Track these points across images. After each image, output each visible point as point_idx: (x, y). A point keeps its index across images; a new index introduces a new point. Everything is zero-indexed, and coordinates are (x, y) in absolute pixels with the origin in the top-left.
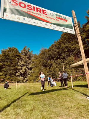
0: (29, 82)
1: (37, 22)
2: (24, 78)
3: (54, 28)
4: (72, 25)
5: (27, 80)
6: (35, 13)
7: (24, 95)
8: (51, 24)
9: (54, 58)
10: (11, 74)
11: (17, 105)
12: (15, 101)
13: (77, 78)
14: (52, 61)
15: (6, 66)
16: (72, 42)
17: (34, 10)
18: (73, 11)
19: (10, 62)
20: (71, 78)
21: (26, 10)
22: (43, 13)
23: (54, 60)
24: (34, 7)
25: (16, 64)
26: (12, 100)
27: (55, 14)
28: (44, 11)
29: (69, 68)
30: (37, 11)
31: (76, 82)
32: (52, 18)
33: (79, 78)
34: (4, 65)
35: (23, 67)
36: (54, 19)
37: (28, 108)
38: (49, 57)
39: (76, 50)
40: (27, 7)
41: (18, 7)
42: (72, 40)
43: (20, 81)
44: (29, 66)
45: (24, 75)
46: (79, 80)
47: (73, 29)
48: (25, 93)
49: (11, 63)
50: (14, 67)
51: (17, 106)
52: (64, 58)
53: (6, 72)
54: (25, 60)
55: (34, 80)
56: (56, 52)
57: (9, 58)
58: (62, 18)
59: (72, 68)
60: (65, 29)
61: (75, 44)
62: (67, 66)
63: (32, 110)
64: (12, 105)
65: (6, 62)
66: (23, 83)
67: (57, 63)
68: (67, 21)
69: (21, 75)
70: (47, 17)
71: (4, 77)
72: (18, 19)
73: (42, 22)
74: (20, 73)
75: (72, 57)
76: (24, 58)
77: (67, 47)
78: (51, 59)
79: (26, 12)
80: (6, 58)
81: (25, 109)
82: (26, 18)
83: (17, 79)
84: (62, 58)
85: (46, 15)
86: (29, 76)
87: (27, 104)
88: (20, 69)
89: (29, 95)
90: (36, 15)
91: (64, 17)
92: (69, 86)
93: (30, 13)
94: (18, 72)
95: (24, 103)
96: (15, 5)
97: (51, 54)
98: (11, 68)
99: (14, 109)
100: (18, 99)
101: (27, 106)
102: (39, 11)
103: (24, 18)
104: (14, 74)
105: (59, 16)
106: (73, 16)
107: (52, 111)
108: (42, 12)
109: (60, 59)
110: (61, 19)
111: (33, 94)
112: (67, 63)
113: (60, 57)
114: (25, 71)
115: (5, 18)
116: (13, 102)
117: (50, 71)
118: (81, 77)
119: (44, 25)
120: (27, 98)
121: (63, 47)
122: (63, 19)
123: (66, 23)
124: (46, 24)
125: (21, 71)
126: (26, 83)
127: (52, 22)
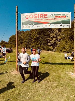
1: (39, 26)
2: (54, 48)
4: (69, 19)
5: (56, 50)
8: (49, 24)
10: (44, 44)
21: (33, 19)
24: (38, 15)
25: (48, 36)
35: (53, 39)
36: (53, 19)
45: (54, 45)
55: (61, 50)
57: (43, 31)
60: (61, 25)
65: (41, 34)
74: (51, 43)
83: (48, 48)
86: (57, 46)
90: (39, 21)
93: (36, 21)
94: (49, 43)
98: (45, 39)
105: (58, 14)
114: (55, 42)
115: (23, 28)
119: (45, 27)
122: (61, 17)
127: (51, 22)
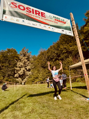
0: (27, 84)
1: (36, 24)
2: (23, 80)
3: (53, 30)
4: (70, 27)
5: (26, 82)
6: (34, 16)
7: (22, 97)
8: (49, 26)
9: (53, 59)
10: (9, 76)
11: (15, 107)
12: (13, 103)
13: (76, 79)
14: (51, 62)
15: (4, 68)
16: (70, 44)
17: (33, 13)
18: (72, 14)
19: (8, 63)
20: (70, 79)
21: (25, 12)
22: (42, 16)
23: (52, 61)
24: (33, 10)
25: (14, 65)
26: (10, 102)
27: (54, 17)
28: (43, 14)
29: (67, 69)
30: (36, 14)
31: (75, 83)
32: (51, 21)
33: (78, 79)
34: (3, 66)
35: (21, 69)
36: (53, 22)
37: (26, 110)
38: (48, 58)
39: (74, 51)
40: (26, 10)
41: (17, 10)
42: (71, 41)
43: (18, 82)
44: (28, 68)
45: (22, 76)
46: (78, 81)
47: (71, 31)
48: (23, 95)
49: (10, 65)
50: (12, 69)
51: (15, 109)
52: (62, 60)
53: (4, 73)
54: (23, 62)
55: (33, 81)
56: (55, 53)
57: (7, 59)
58: (61, 20)
59: (71, 69)
60: (63, 31)
61: (74, 46)
62: (66, 68)
63: (30, 112)
64: (10, 107)
65: (5, 63)
66: (22, 84)
67: (56, 64)
68: (65, 23)
69: (20, 76)
70: (46, 20)
71: (2, 78)
72: (17, 21)
73: (40, 24)
74: (19, 74)
75: (71, 58)
76: (22, 59)
77: (66, 48)
78: (49, 60)
79: (25, 15)
80: (5, 59)
81: (23, 111)
82: (25, 20)
83: (15, 80)
84: (61, 60)
85: (45, 17)
86: (27, 77)
87: (26, 106)
88: (18, 71)
89: (27, 97)
90: (34, 17)
91: (62, 20)
92: (68, 88)
93: (29, 15)
95: (22, 105)
96: (14, 7)
97: (49, 55)
98: (10, 69)
99: (12, 111)
100: (16, 101)
101: (25, 108)
102: (37, 13)
103: (23, 20)
104: (12, 76)
105: (57, 18)
106: (71, 19)
107: (50, 113)
108: (40, 15)
109: (59, 60)
110: (59, 21)
111: (31, 96)
112: (65, 64)
113: (59, 58)
114: (24, 73)
115: (4, 19)
116: (11, 104)
117: (49, 72)
118: (79, 79)
119: (43, 27)
120: (26, 99)
121: (61, 49)
122: (61, 22)
123: (65, 25)
124: (45, 26)
125: (19, 72)
126: (24, 84)
127: (51, 24)
